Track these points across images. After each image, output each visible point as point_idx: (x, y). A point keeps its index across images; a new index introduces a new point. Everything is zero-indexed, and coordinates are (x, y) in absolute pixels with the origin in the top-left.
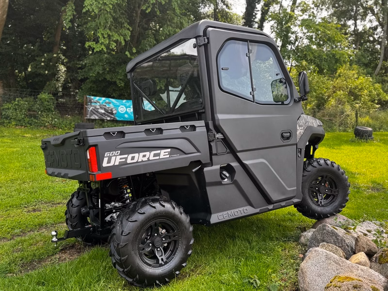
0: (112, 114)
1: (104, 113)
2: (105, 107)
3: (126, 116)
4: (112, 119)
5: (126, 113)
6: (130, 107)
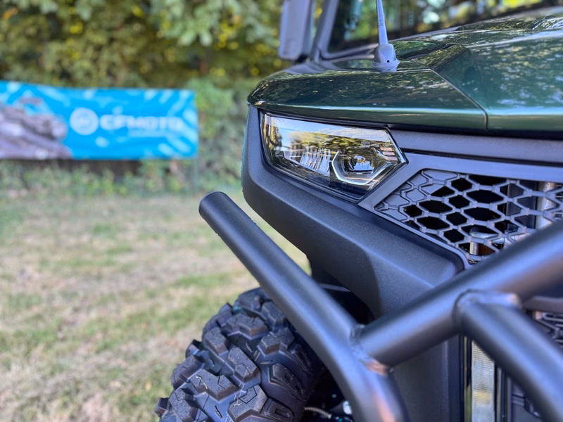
0: (50, 136)
1: (24, 139)
2: (20, 115)
3: (101, 142)
4: (54, 155)
5: (100, 132)
6: (109, 113)
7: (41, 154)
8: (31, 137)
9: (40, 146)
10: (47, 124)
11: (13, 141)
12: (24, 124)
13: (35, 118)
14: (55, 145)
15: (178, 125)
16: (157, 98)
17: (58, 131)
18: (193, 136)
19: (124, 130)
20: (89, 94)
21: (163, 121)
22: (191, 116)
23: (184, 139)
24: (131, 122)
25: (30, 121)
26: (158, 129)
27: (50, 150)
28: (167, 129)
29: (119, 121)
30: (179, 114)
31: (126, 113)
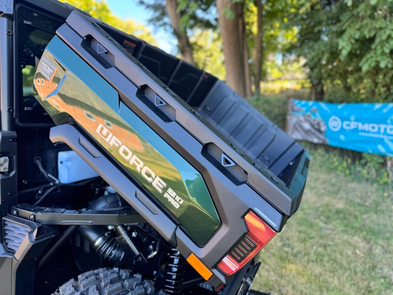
0: (319, 130)
1: (310, 131)
2: (310, 119)
3: (342, 137)
4: (321, 142)
6: (348, 119)
7: (316, 140)
8: (313, 131)
10: (318, 124)
12: (311, 124)
13: (314, 120)
14: (322, 136)
16: (381, 109)
17: (323, 128)
19: (356, 130)
21: (383, 127)
24: (360, 126)
25: (313, 122)
26: (379, 132)
27: (319, 138)
28: (385, 133)
29: (353, 125)
31: (357, 120)
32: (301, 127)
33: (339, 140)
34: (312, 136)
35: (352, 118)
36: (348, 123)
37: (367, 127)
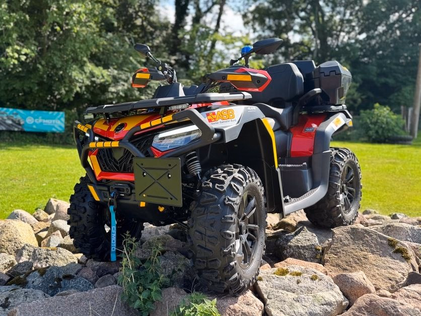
0: (19, 124)
2: (12, 118)
3: (34, 127)
4: (20, 130)
5: (34, 123)
6: (38, 118)
7: (16, 129)
8: (14, 124)
9: (16, 127)
10: (19, 121)
11: (9, 125)
12: (13, 121)
13: (16, 119)
14: (20, 127)
15: (59, 122)
16: (53, 114)
17: (22, 123)
18: (63, 126)
19: (42, 123)
20: (32, 112)
21: (54, 121)
22: (63, 120)
23: (60, 127)
24: (44, 121)
26: (52, 123)
27: (19, 128)
28: (55, 123)
29: (40, 121)
30: (59, 119)
31: (43, 118)
32: (5, 123)
33: (32, 128)
34: (14, 127)
35: (40, 117)
36: (37, 119)
37: (47, 121)
